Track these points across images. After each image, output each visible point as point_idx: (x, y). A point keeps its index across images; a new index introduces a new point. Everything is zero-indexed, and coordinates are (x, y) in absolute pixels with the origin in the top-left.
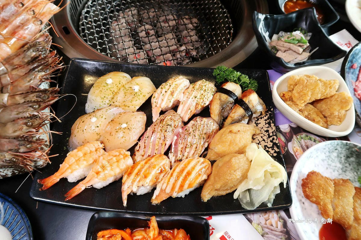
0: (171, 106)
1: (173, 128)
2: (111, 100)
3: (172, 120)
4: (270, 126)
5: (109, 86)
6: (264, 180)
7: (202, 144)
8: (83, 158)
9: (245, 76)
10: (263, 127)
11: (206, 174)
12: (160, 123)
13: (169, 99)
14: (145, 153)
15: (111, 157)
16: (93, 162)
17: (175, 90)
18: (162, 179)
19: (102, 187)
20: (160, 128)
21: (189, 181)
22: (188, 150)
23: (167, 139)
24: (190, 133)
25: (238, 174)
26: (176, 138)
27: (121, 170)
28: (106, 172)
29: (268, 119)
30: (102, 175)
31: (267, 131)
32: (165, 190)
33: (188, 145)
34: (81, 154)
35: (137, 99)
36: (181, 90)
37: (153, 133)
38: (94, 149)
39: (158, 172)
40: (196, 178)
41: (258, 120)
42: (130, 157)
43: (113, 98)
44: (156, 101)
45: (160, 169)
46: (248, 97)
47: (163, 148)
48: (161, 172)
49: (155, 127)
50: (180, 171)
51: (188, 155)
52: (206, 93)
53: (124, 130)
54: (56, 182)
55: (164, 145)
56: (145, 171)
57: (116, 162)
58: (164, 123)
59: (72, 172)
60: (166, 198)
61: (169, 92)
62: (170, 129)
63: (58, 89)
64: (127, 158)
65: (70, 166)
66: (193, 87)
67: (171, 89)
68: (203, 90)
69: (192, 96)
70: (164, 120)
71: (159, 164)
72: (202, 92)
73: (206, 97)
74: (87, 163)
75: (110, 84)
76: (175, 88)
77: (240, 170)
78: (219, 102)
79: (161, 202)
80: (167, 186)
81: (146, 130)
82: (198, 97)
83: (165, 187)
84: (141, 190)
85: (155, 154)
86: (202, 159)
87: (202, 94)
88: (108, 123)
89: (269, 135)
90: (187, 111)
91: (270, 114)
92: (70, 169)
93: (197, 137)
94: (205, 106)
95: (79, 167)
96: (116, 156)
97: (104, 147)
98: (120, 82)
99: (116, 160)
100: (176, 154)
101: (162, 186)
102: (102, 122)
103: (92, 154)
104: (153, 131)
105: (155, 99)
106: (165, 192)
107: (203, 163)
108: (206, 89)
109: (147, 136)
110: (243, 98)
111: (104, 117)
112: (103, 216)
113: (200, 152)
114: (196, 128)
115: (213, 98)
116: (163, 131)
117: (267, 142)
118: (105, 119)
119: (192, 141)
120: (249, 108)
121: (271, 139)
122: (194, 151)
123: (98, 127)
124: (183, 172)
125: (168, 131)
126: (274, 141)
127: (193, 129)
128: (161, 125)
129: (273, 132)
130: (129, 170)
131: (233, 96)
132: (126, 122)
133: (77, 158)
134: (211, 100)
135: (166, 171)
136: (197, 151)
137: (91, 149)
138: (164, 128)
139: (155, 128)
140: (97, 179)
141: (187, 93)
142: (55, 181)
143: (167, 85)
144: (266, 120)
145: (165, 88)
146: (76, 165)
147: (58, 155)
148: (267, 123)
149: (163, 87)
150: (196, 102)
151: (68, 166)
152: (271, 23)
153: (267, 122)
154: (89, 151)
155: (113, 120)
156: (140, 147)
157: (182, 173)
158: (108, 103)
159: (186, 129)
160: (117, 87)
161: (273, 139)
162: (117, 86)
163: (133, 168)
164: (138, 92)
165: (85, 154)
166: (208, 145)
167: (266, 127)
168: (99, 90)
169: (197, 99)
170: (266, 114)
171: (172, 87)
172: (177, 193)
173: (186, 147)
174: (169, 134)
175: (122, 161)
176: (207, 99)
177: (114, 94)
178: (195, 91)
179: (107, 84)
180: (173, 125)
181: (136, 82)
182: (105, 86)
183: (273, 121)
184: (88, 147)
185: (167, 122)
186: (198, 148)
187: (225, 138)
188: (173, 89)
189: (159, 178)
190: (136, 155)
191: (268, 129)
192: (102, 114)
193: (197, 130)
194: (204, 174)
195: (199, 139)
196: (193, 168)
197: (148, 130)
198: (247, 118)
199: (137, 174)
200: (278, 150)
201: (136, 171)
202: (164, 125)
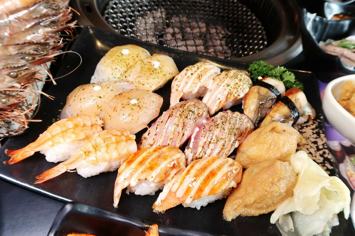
0: (195, 93)
1: (196, 115)
2: (123, 74)
3: (195, 107)
4: (320, 137)
5: (124, 57)
6: (319, 202)
7: (232, 142)
8: (72, 130)
9: (290, 73)
10: (309, 136)
11: (234, 180)
12: (180, 107)
13: (195, 82)
14: (154, 142)
15: (110, 136)
16: (84, 139)
17: (203, 74)
18: (173, 177)
19: (89, 176)
20: (179, 113)
21: (213, 184)
22: (212, 146)
23: (187, 128)
24: (218, 125)
25: (282, 187)
26: (197, 129)
27: (120, 154)
28: (99, 154)
29: (316, 128)
30: (92, 157)
31: (315, 143)
32: (175, 193)
33: (213, 139)
34: (70, 124)
35: (156, 77)
36: (211, 75)
37: (169, 117)
38: (89, 124)
39: (169, 166)
40: (223, 182)
41: (302, 128)
42: (135, 143)
43: (126, 72)
44: (178, 84)
45: (172, 163)
46: (295, 94)
47: (179, 139)
48: (174, 167)
49: (174, 111)
50: (201, 168)
51: (211, 153)
52: (241, 83)
53: (133, 107)
54: (29, 156)
55: (182, 135)
56: (152, 161)
57: (115, 143)
58: (185, 108)
59: (52, 146)
60: (175, 206)
61: (196, 75)
62: (191, 116)
63: (61, 44)
64: (130, 142)
65: (52, 136)
66: (226, 75)
67: (199, 72)
68: (239, 79)
69: (224, 84)
70: (185, 104)
71: (172, 157)
72: (237, 81)
73: (241, 87)
74: (76, 137)
75: (126, 55)
76: (203, 71)
77: (285, 181)
78: (257, 95)
79: (166, 210)
80: (179, 188)
81: (161, 114)
82: (232, 85)
83: (176, 188)
84: (142, 187)
85: (167, 145)
86: (230, 160)
87: (237, 84)
88: (114, 96)
89: (317, 147)
90: (215, 101)
91: (319, 123)
92: (52, 141)
93: (227, 131)
94: (238, 98)
95: (64, 140)
96: (116, 135)
97: (103, 126)
98: (138, 55)
99: (116, 140)
100: (195, 151)
101: (172, 186)
102: (106, 93)
103: (85, 128)
104: (170, 115)
105: (177, 81)
106: (175, 196)
107: (231, 165)
108: (242, 78)
109: (161, 121)
110: (288, 96)
111: (111, 88)
112: (79, 210)
113: (227, 152)
114: (227, 120)
115: (249, 90)
116: (183, 117)
117: (315, 156)
118: (112, 90)
119: (219, 135)
120: (296, 108)
121: (321, 152)
122: (220, 150)
123: (100, 97)
124: (206, 170)
125: (189, 117)
126: (326, 156)
127: (222, 121)
128: (180, 109)
129: (323, 145)
130: (130, 157)
131: (275, 91)
132: (137, 98)
133: (64, 129)
134: (246, 93)
135: (181, 168)
136: (224, 149)
137: (86, 122)
138: (184, 113)
139: (172, 112)
140: (84, 162)
141: (218, 80)
142: (28, 153)
143: (194, 67)
144: (313, 129)
145: (191, 70)
146: (61, 137)
147: (41, 121)
148: (315, 133)
149: (188, 69)
150: (228, 90)
151: (50, 136)
152: (320, 27)
153: (314, 131)
154: (82, 124)
155: (121, 94)
156: (149, 133)
157: (204, 171)
158: (119, 77)
159: (213, 120)
160: (133, 60)
161: (324, 153)
162: (133, 58)
163: (136, 155)
164: (158, 68)
165: (76, 126)
166: (240, 145)
167: (314, 138)
168: (112, 59)
169: (229, 87)
170: (313, 122)
171: (200, 70)
172: (192, 199)
173: (210, 143)
174: (190, 123)
175: (123, 144)
176: (242, 90)
177: (128, 67)
178: (228, 78)
179: (122, 54)
180: (196, 113)
181: (157, 59)
182: (119, 56)
183: (323, 131)
184: (82, 119)
185: (189, 108)
186: (226, 145)
187: (265, 138)
188: (201, 72)
189: (169, 175)
190: (142, 143)
191: (317, 140)
192: (109, 85)
193: (228, 122)
194: (232, 180)
195: (229, 134)
196: (219, 168)
197: (163, 114)
198: (292, 120)
199: (141, 163)
200: (332, 168)
201: (140, 159)
202: (185, 110)
